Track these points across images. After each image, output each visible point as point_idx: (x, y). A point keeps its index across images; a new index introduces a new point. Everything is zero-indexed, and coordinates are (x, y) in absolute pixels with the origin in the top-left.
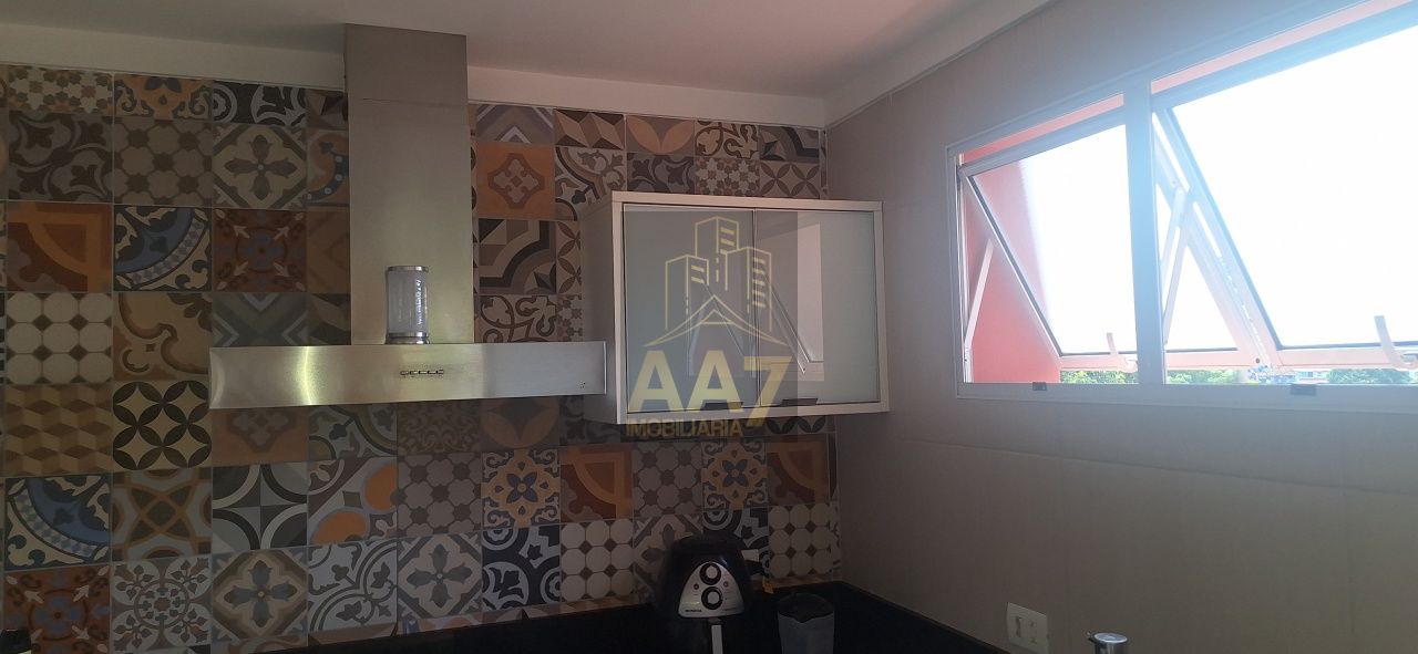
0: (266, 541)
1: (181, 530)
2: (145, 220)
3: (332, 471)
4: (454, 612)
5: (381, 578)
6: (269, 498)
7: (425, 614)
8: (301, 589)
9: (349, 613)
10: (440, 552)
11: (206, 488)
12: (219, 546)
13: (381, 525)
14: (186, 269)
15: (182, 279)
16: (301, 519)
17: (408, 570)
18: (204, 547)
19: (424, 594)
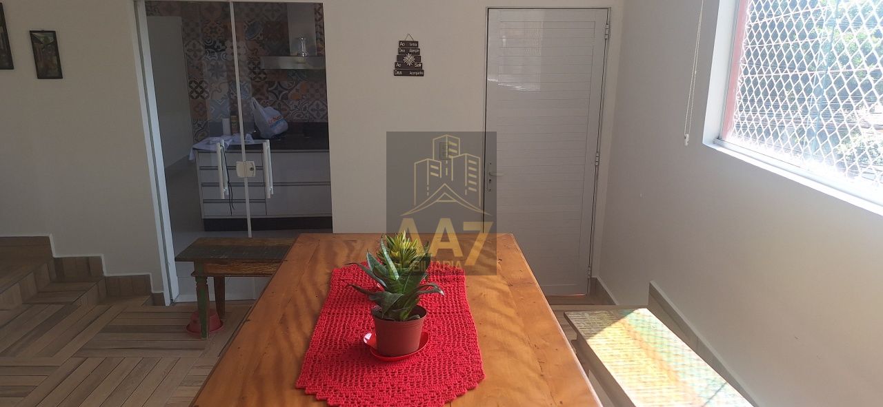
0: (280, 99)
1: (262, 94)
2: (249, 24)
3: (293, 84)
4: (322, 118)
5: (305, 108)
6: (280, 89)
7: (315, 118)
8: (288, 109)
9: (298, 116)
10: (318, 105)
11: (267, 85)
12: (270, 98)
13: (304, 97)
14: (259, 36)
15: (258, 38)
16: (286, 94)
17: (310, 108)
18: (268, 98)
19: (315, 114)
